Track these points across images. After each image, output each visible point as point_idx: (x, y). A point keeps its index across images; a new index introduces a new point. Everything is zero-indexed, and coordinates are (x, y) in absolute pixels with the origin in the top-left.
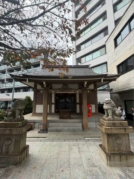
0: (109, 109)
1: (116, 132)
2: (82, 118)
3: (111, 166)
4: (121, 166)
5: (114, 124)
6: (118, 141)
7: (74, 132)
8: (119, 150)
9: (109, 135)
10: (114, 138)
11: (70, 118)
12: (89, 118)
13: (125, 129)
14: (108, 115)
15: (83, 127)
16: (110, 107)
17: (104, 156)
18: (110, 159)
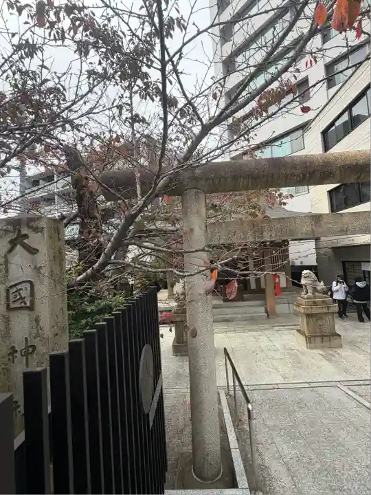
0: (308, 284)
1: (318, 311)
2: (264, 299)
3: (311, 348)
4: (322, 348)
5: (315, 303)
6: (319, 322)
7: (252, 320)
8: (322, 332)
9: (309, 316)
10: (314, 319)
11: (243, 300)
12: (276, 297)
13: (328, 307)
14: (307, 292)
15: (266, 311)
16: (310, 282)
17: (302, 339)
18: (310, 343)
